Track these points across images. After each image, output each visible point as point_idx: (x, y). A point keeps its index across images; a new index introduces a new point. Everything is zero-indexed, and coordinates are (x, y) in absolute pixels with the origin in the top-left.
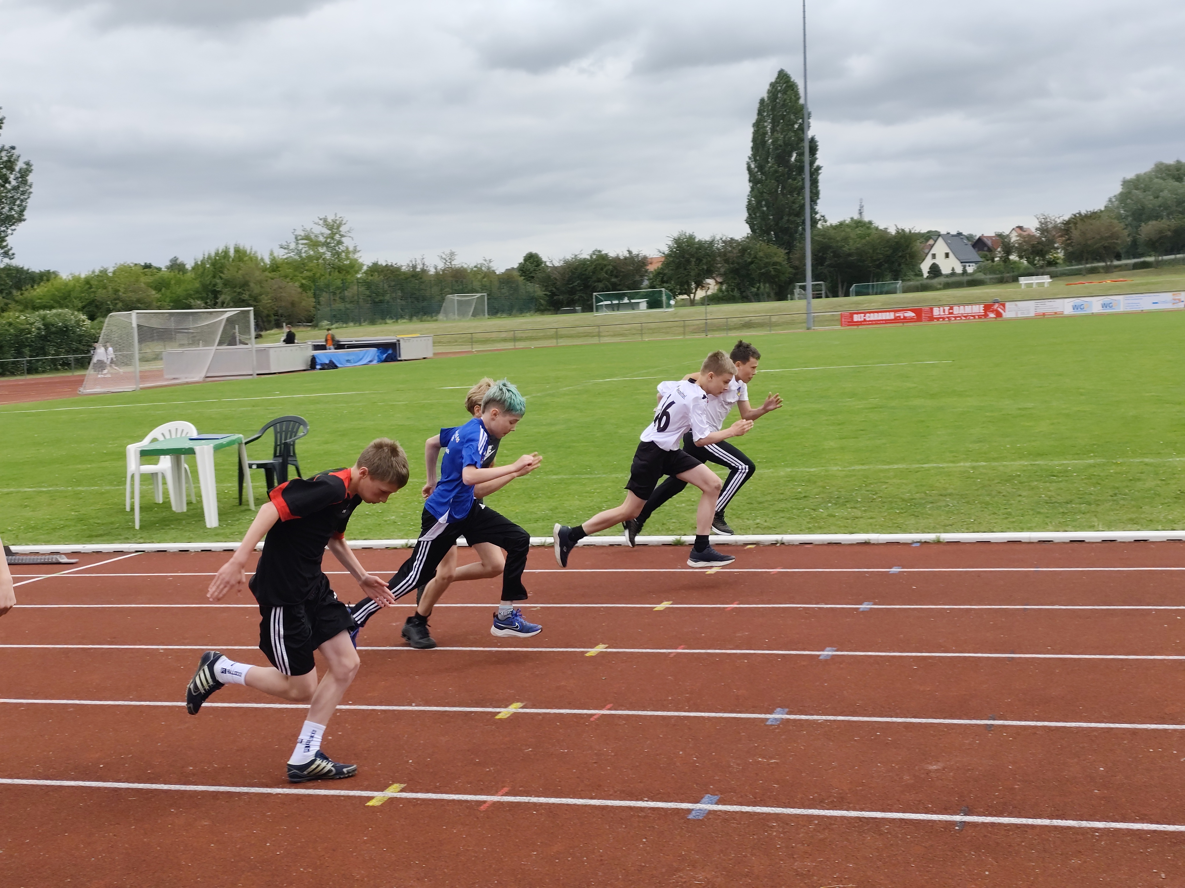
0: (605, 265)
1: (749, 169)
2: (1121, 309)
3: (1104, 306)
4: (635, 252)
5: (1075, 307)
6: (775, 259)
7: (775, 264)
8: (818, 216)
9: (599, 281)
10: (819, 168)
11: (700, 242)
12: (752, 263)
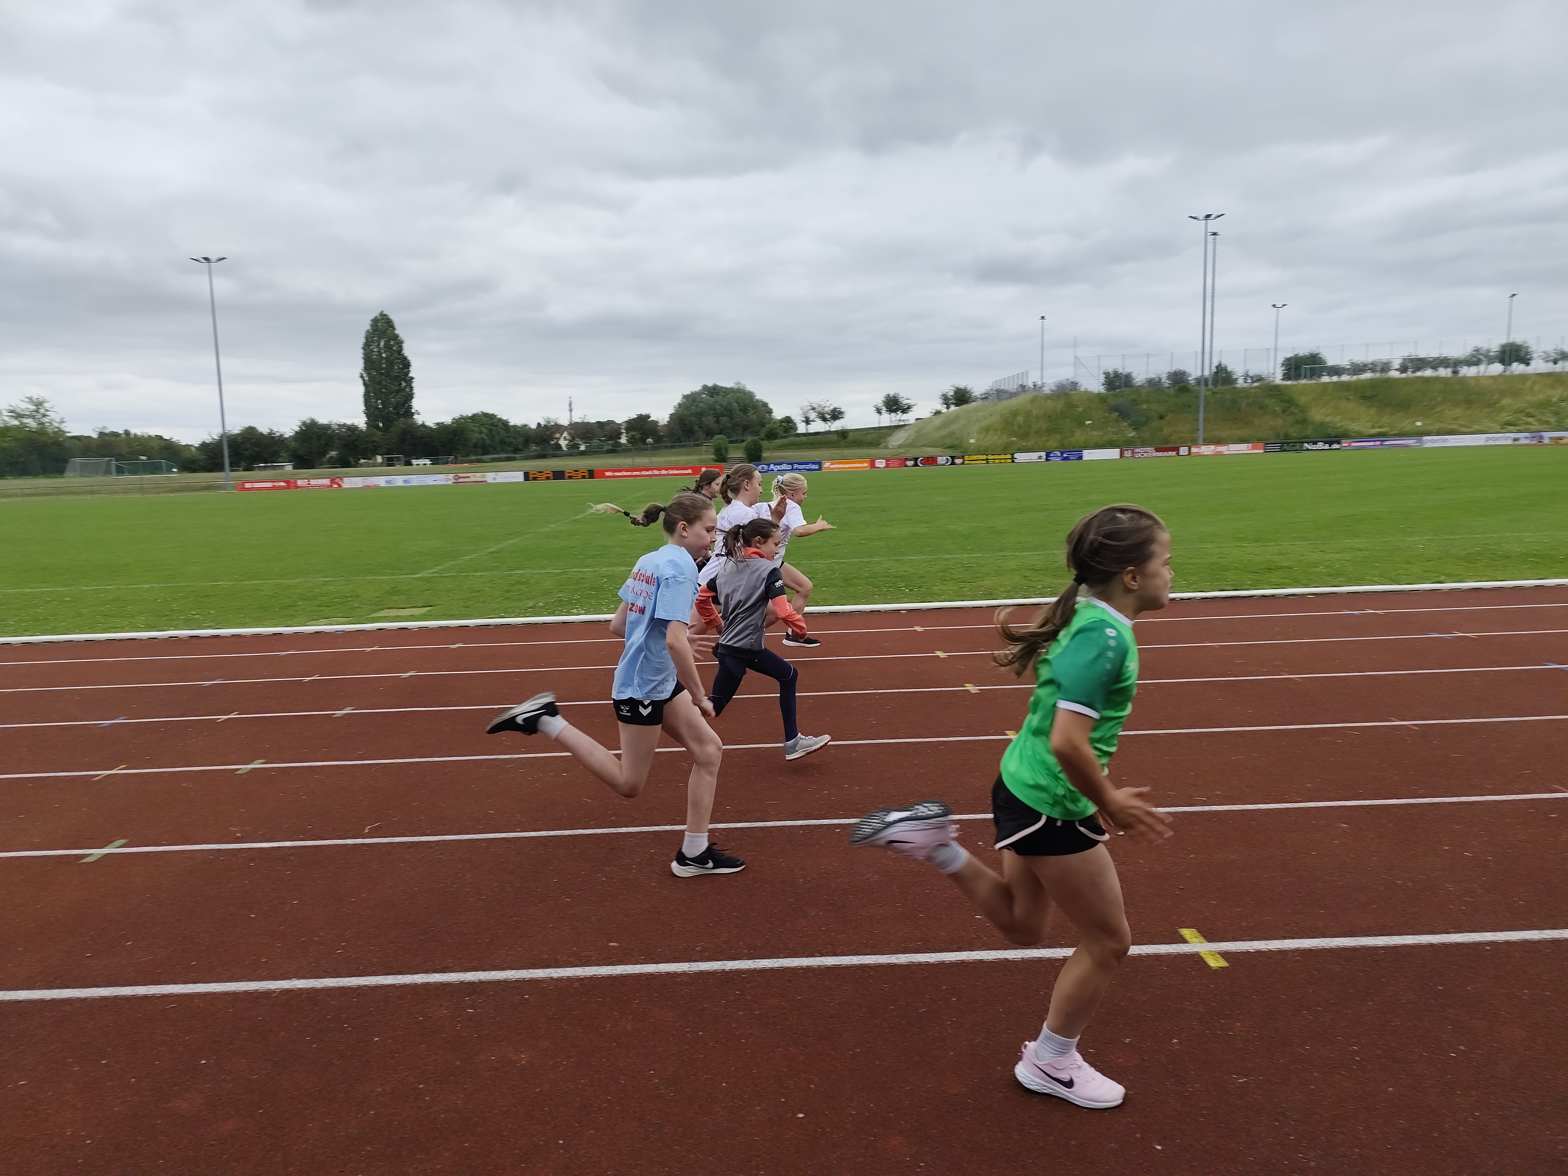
0: (252, 438)
1: (362, 377)
2: (415, 484)
3: (405, 481)
4: (275, 429)
5: (387, 482)
6: (374, 439)
7: (374, 441)
8: (413, 411)
9: (246, 450)
10: (412, 378)
11: (322, 425)
12: (356, 440)
